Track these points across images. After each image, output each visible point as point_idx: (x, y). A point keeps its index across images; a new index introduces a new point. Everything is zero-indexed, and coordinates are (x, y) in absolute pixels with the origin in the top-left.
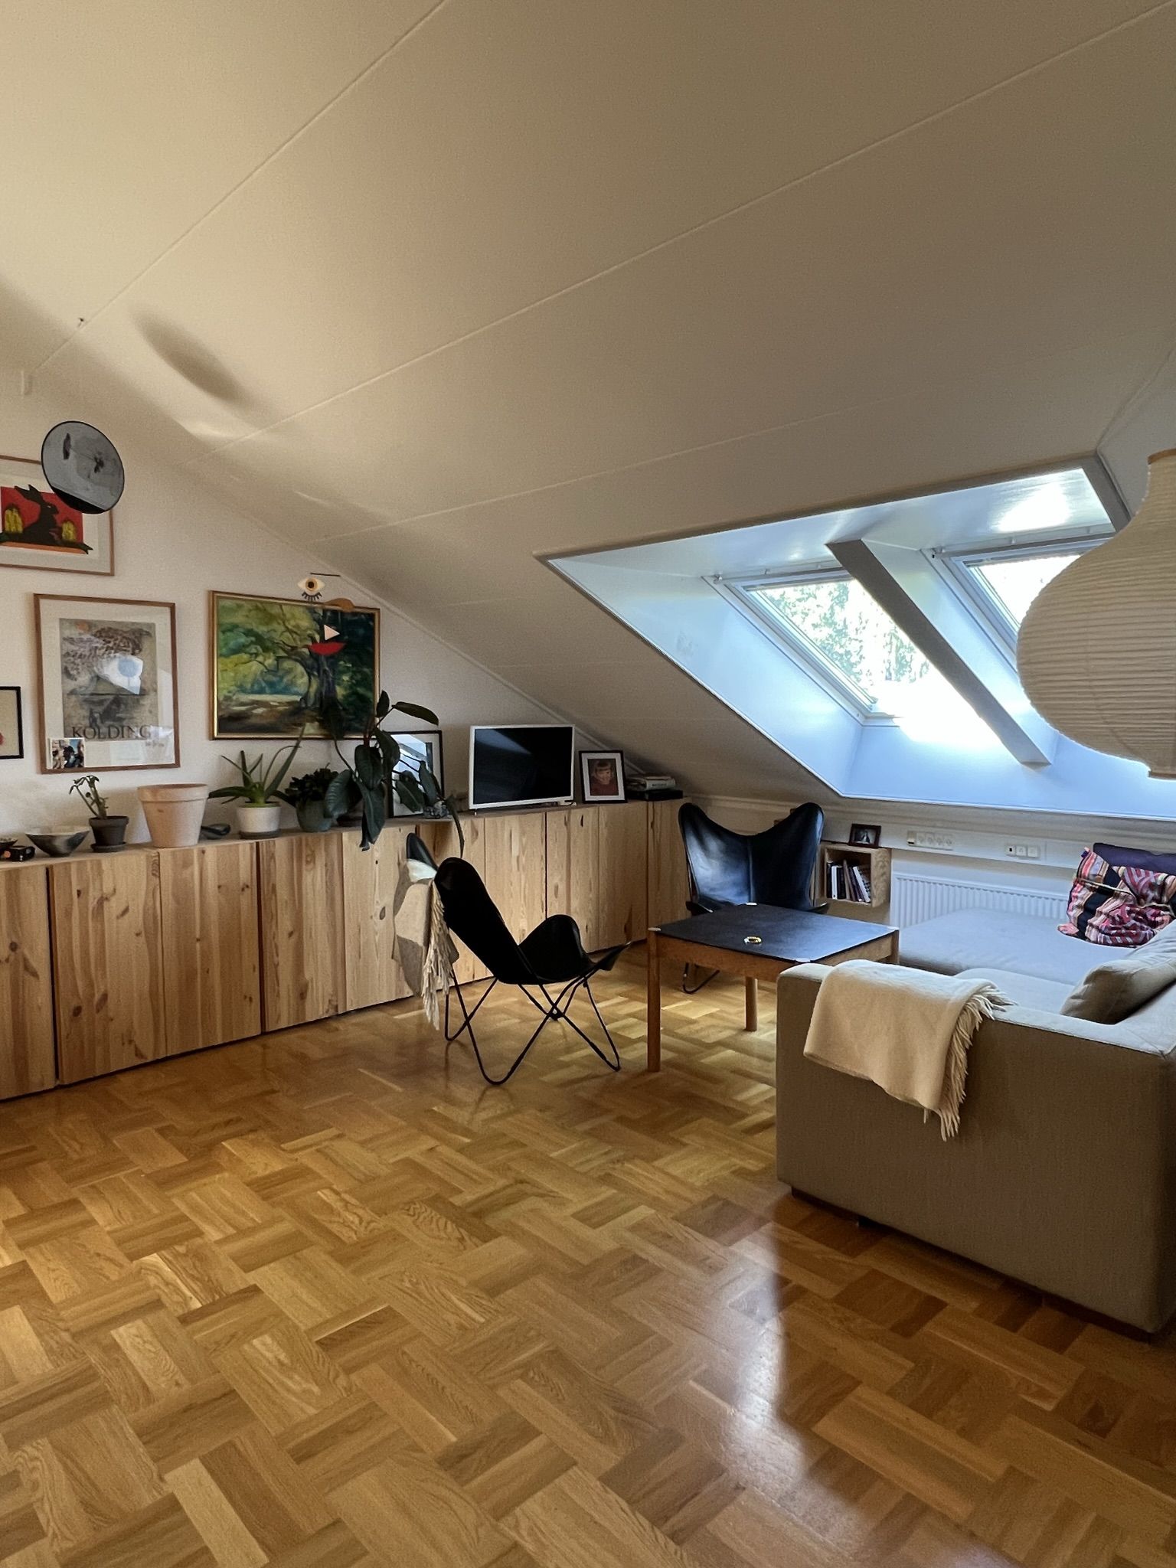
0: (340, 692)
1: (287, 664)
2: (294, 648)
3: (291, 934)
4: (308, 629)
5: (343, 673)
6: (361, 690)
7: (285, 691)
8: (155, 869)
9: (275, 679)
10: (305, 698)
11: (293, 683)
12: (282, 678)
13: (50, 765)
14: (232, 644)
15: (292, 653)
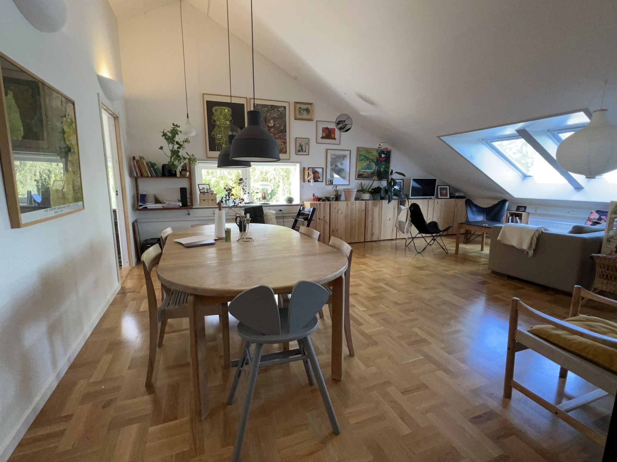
0: (382, 170)
1: (371, 163)
2: (373, 159)
3: (371, 221)
4: (376, 155)
5: (383, 165)
6: (386, 169)
7: (371, 169)
8: (347, 205)
9: (369, 166)
10: (374, 171)
11: (372, 167)
12: (370, 166)
13: (327, 184)
14: (361, 159)
15: (373, 161)
